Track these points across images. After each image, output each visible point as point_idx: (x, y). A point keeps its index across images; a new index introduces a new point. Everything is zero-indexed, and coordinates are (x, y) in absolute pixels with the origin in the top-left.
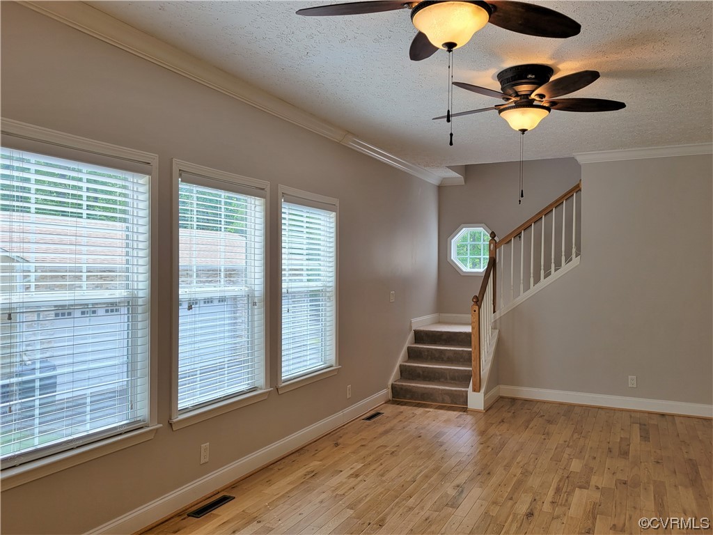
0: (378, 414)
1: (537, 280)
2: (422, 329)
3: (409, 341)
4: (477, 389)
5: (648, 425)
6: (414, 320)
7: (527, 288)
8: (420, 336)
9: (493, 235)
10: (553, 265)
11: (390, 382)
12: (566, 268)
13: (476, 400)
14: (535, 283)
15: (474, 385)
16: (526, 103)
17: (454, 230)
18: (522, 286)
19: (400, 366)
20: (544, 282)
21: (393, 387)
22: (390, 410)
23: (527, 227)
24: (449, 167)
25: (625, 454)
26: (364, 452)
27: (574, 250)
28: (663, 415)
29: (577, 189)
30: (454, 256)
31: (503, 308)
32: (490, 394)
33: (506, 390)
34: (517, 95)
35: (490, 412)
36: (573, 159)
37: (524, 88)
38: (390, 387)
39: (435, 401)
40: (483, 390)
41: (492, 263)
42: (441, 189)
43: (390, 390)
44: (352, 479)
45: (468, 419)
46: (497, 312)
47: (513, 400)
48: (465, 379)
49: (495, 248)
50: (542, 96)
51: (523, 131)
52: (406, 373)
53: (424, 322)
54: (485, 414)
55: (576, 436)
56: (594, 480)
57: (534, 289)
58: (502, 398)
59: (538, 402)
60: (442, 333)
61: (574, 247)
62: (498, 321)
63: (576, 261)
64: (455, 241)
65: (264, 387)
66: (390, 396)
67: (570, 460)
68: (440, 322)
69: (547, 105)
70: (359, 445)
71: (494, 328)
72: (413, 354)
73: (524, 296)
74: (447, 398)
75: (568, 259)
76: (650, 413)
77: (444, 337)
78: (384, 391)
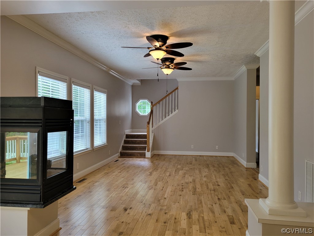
0: (118, 160)
1: (165, 117)
2: (128, 134)
3: (124, 138)
4: (148, 151)
5: (196, 158)
6: (126, 131)
7: (162, 119)
8: (128, 136)
9: (152, 103)
10: (170, 112)
11: (120, 151)
12: (174, 113)
13: (148, 154)
14: (165, 118)
15: (148, 150)
16: (168, 67)
17: (137, 101)
18: (161, 119)
19: (122, 146)
20: (168, 118)
21: (121, 153)
22: (120, 159)
23: (162, 100)
24: (137, 80)
25: (191, 164)
26: (119, 168)
27: (176, 108)
28: (201, 156)
29: (177, 88)
30: (137, 110)
31: (155, 126)
32: (152, 153)
33: (156, 152)
34: (166, 65)
35: (152, 158)
36: (176, 80)
37: (168, 63)
38: (120, 152)
39: (135, 156)
40: (150, 151)
41: (152, 112)
42: (133, 86)
43: (120, 154)
44: (119, 173)
45: (146, 160)
46: (153, 127)
47: (159, 155)
48: (144, 149)
49: (153, 107)
50: (172, 66)
51: (167, 74)
52: (124, 148)
53: (128, 132)
54: (151, 158)
55: (178, 161)
56: (184, 169)
57: (165, 120)
58: (155, 155)
59: (166, 155)
60: (135, 135)
61: (176, 107)
62: (154, 130)
63: (177, 111)
64: (138, 104)
65: (90, 148)
66: (120, 156)
67: (177, 166)
68: (132, 132)
69: (173, 68)
70: (117, 167)
71: (152, 133)
72: (126, 142)
73: (162, 122)
74: (139, 155)
75: (175, 111)
76: (197, 156)
77: (136, 136)
78: (118, 154)
